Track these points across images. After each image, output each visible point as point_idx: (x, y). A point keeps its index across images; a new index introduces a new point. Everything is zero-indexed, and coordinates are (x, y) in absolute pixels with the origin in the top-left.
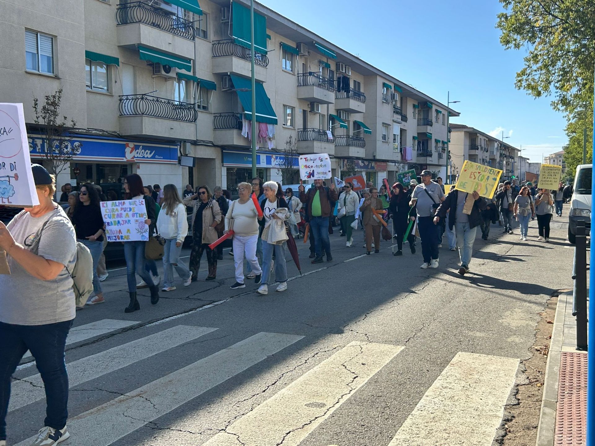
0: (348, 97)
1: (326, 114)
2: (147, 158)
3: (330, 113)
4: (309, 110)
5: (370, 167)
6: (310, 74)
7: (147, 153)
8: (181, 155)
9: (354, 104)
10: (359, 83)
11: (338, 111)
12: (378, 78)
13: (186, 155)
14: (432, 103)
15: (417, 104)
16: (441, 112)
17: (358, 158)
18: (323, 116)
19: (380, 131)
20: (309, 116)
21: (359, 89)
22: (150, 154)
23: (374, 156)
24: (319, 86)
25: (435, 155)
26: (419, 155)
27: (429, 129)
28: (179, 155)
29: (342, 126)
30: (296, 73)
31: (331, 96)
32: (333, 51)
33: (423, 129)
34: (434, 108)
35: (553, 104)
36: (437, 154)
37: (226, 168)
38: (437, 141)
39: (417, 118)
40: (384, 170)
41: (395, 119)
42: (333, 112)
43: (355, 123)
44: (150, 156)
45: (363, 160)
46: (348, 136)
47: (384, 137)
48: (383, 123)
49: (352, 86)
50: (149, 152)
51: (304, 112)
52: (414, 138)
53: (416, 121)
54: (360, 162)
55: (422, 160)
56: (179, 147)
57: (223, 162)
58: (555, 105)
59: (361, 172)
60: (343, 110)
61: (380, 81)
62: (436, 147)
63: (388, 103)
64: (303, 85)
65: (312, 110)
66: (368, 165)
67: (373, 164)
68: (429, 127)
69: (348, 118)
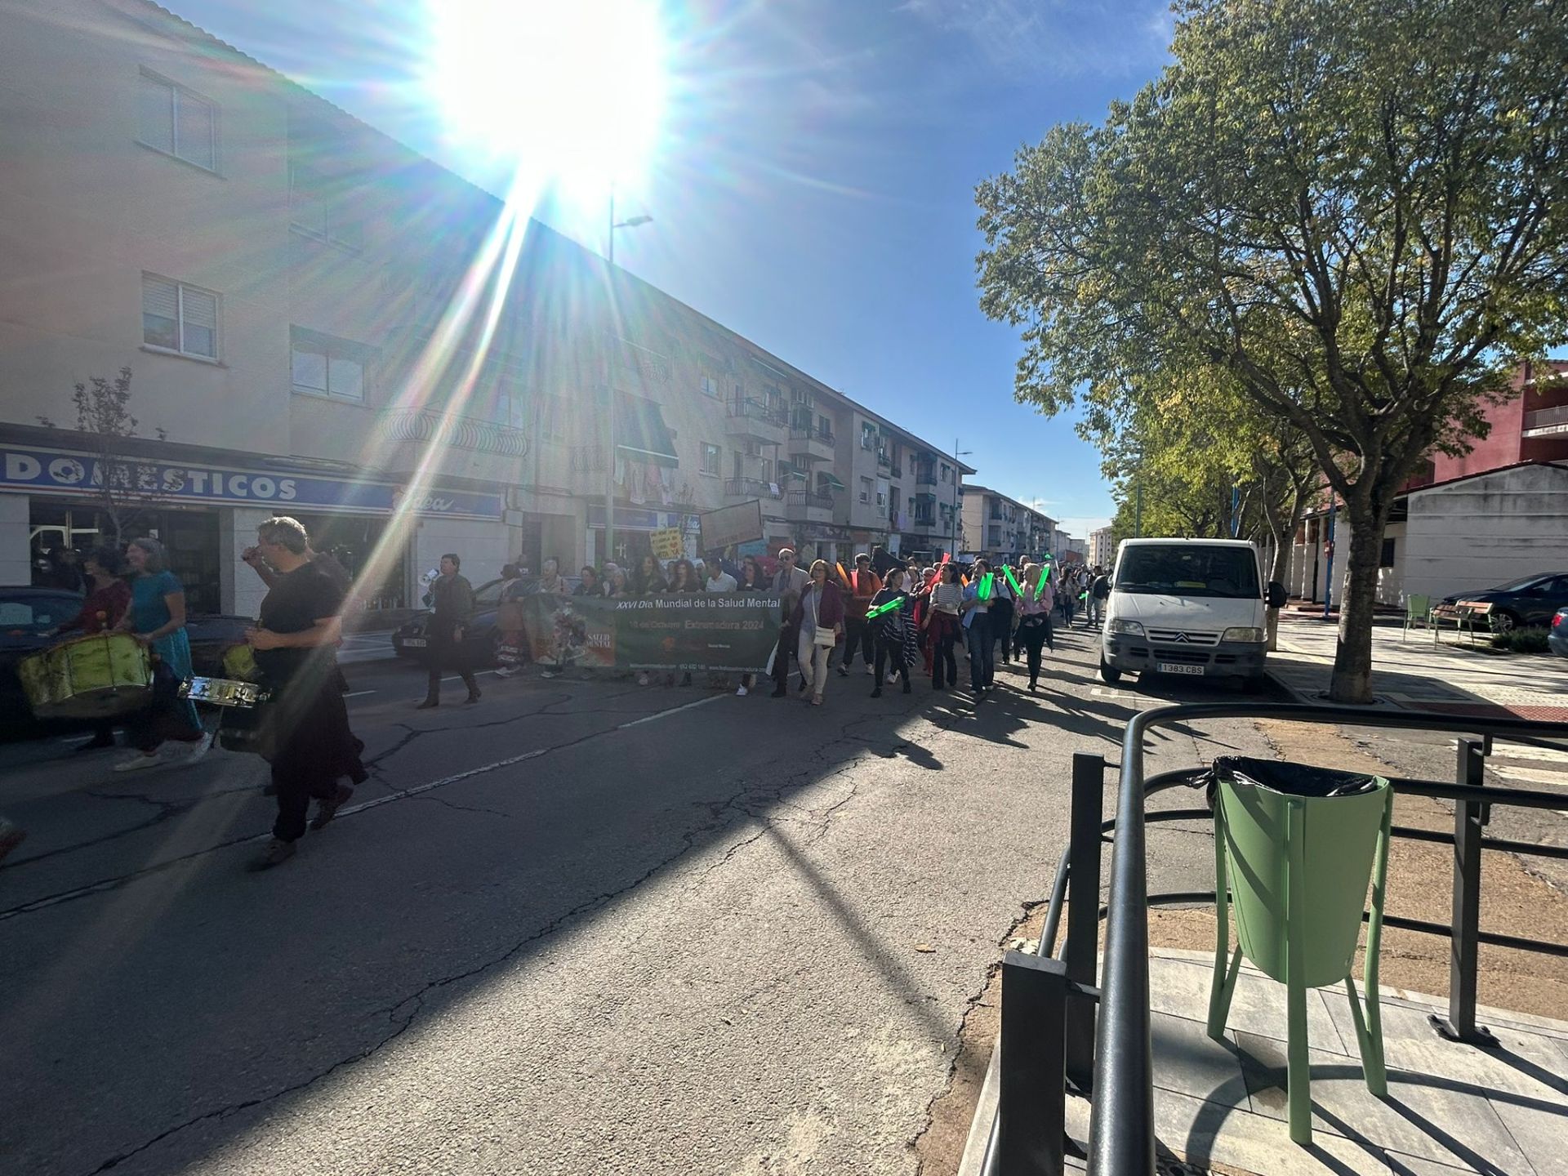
0: (809, 437)
1: (773, 460)
2: (438, 510)
3: (780, 458)
4: (745, 452)
5: (843, 536)
6: (748, 400)
7: (438, 503)
8: (508, 508)
9: (815, 448)
10: (828, 421)
11: (793, 456)
12: (855, 414)
13: (518, 509)
14: (936, 455)
15: (915, 455)
16: (949, 468)
17: (823, 524)
18: (770, 462)
19: (857, 488)
20: (745, 462)
21: (828, 427)
22: (445, 504)
23: (848, 522)
24: (763, 419)
25: (940, 524)
26: (918, 523)
27: (932, 489)
28: (503, 506)
29: (796, 477)
30: (724, 398)
31: (782, 434)
32: (781, 371)
33: (923, 489)
34: (939, 461)
35: (1079, 427)
36: (942, 523)
37: (594, 531)
38: (943, 506)
39: (915, 473)
40: (865, 542)
41: (881, 472)
42: (784, 457)
43: (821, 475)
44: (445, 508)
45: (832, 526)
46: (808, 493)
47: (864, 496)
48: (862, 477)
49: (816, 423)
50: (442, 501)
51: (737, 456)
52: (910, 500)
53: (913, 478)
54: (828, 529)
55: (921, 530)
56: (503, 496)
57: (588, 521)
58: (1083, 429)
59: (830, 543)
60: (799, 455)
61: (858, 419)
62: (942, 514)
63: (870, 450)
64: (737, 415)
65: (750, 453)
66: (840, 533)
67: (848, 533)
68: (931, 486)
69: (809, 467)
